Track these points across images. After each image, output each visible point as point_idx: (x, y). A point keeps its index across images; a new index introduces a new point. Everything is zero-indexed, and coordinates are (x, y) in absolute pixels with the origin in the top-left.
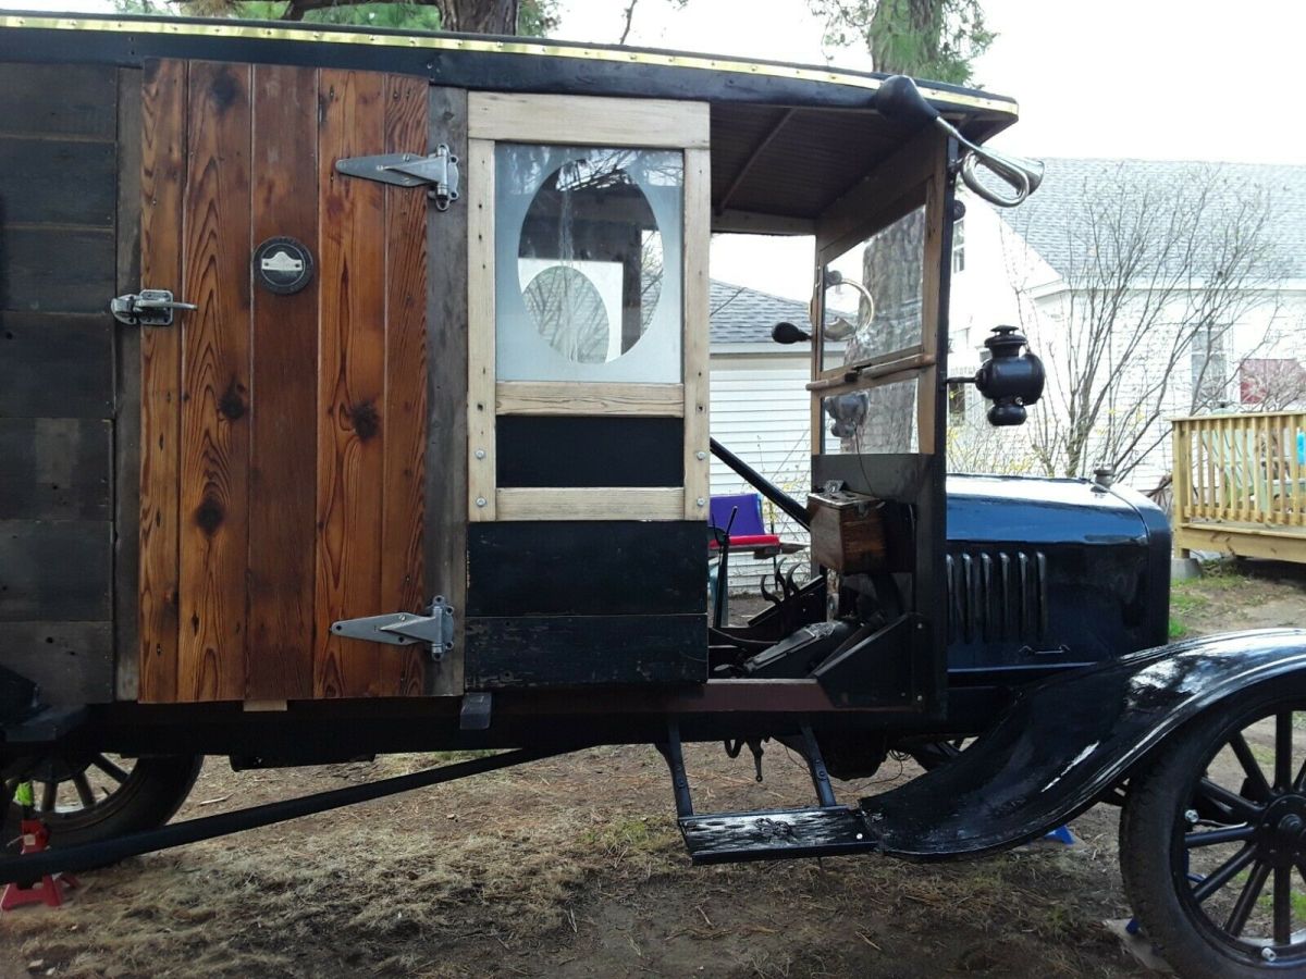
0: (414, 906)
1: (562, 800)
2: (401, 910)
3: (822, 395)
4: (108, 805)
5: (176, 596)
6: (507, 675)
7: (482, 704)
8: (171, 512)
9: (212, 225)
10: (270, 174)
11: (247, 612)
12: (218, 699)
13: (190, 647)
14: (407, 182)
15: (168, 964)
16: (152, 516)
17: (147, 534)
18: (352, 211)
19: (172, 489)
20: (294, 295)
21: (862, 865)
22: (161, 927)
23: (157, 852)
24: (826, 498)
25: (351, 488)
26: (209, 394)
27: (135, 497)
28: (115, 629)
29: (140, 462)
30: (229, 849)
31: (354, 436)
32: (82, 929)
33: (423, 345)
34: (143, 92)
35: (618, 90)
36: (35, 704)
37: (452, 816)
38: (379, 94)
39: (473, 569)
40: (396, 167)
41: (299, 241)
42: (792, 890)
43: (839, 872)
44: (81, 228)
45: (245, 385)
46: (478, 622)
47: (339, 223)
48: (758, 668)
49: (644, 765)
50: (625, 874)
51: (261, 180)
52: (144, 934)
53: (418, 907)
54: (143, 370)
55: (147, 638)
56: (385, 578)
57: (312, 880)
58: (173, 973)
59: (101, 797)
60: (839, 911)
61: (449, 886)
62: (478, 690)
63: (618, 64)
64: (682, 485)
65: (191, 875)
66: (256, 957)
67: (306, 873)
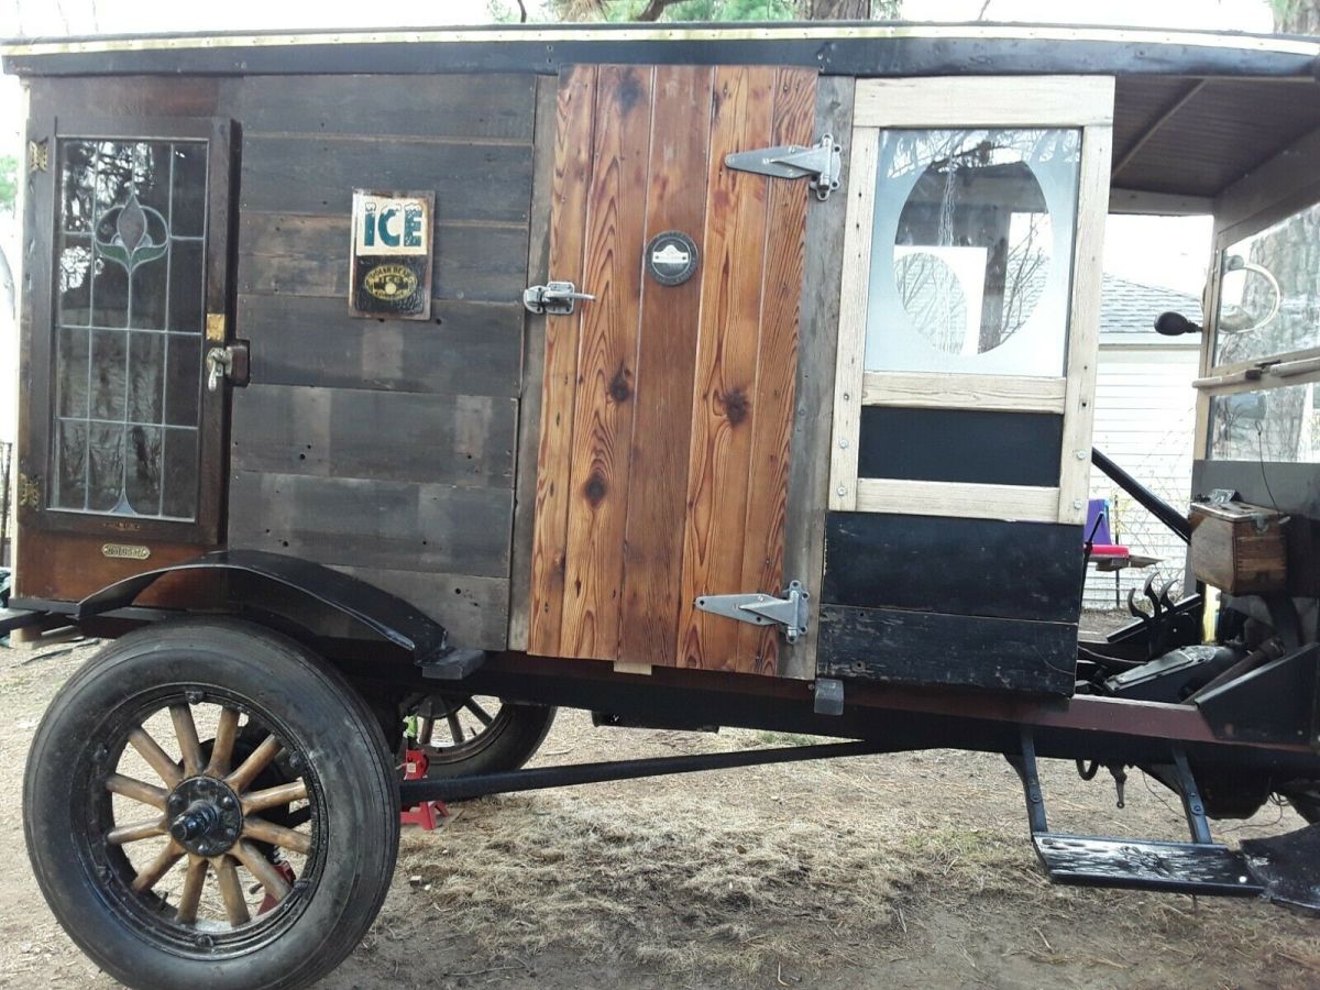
0: (744, 879)
1: (886, 799)
2: (732, 880)
3: (1213, 394)
4: (475, 745)
5: (564, 560)
6: (859, 665)
7: (832, 692)
8: (562, 484)
9: (612, 221)
10: (665, 171)
11: (623, 581)
12: (594, 658)
13: (573, 607)
14: (791, 173)
15: (526, 897)
16: (547, 487)
17: (542, 503)
18: (737, 205)
19: (565, 463)
20: (681, 284)
21: (1224, 913)
22: (518, 861)
23: (511, 793)
24: (1215, 508)
25: (720, 472)
26: (601, 377)
27: (534, 469)
28: (511, 585)
29: (539, 437)
30: (574, 799)
31: (725, 421)
32: (452, 854)
33: (795, 335)
34: (558, 98)
35: (1013, 68)
36: (443, 647)
37: (776, 798)
38: (770, 88)
39: (832, 558)
40: (782, 160)
41: (687, 235)
42: (1143, 928)
43: (1197, 916)
44: (500, 225)
45: (631, 370)
46: (833, 610)
47: (724, 218)
48: (1123, 687)
49: (972, 776)
50: (956, 884)
51: (656, 178)
52: (503, 866)
53: (748, 880)
54: (546, 357)
55: (538, 597)
56: (747, 559)
57: (648, 839)
58: (530, 905)
59: (468, 737)
60: (1198, 957)
61: (777, 865)
62: (829, 677)
63: (1015, 42)
64: (1057, 485)
65: (542, 817)
66: (602, 902)
67: (644, 831)
